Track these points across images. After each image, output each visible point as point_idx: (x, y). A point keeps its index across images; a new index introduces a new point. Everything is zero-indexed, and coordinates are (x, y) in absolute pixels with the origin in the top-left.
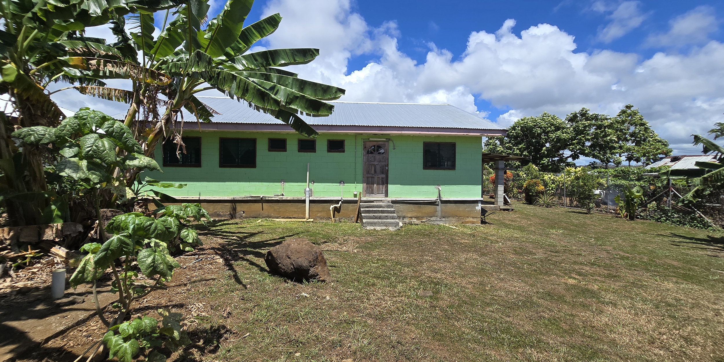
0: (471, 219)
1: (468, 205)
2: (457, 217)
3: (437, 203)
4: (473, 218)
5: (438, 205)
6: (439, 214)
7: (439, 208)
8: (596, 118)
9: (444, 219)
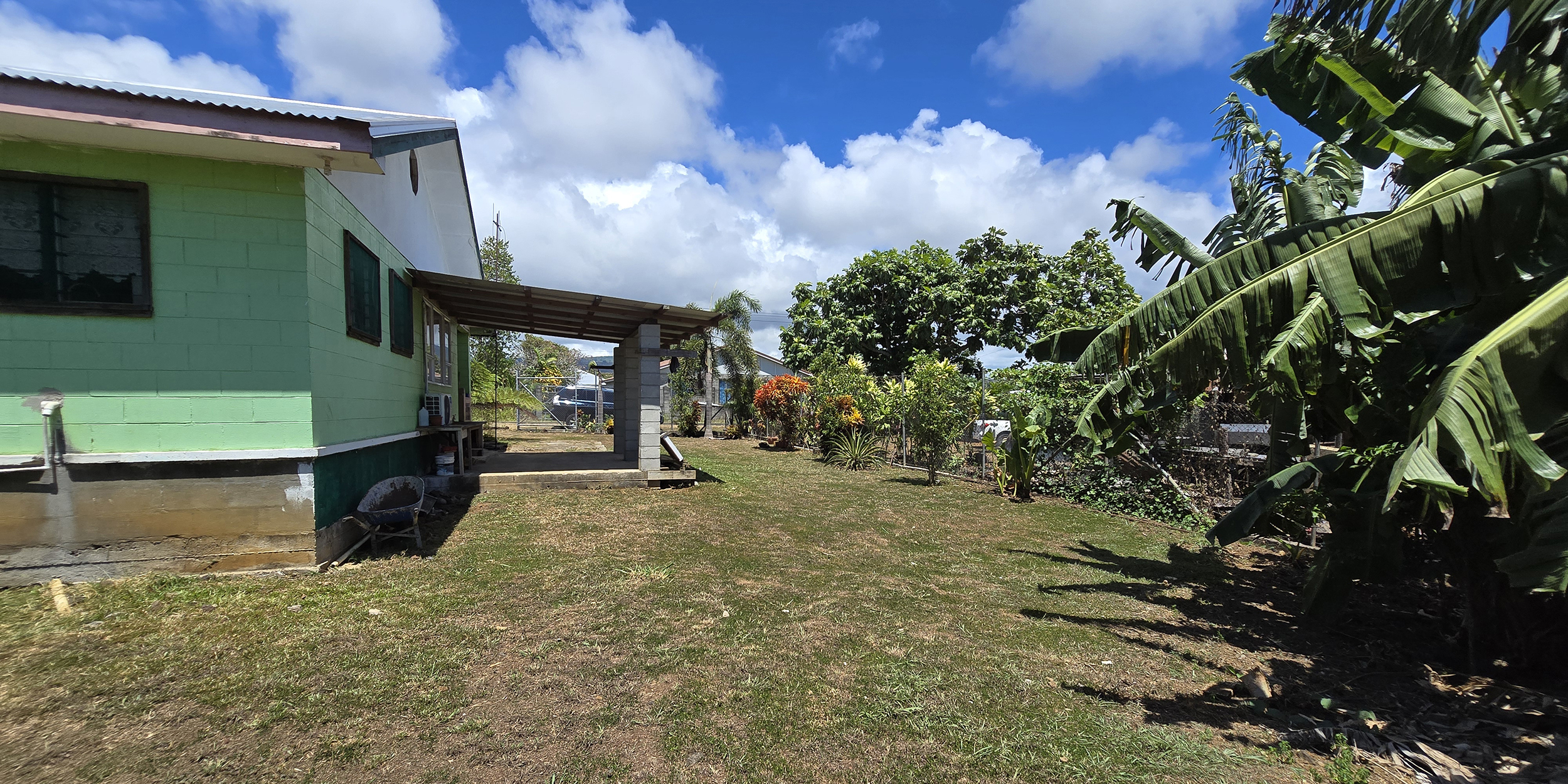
0: (264, 547)
1: (238, 481)
2: (179, 542)
3: (46, 480)
4: (272, 538)
5: (52, 489)
6: (67, 532)
7: (59, 504)
8: (1019, 254)
9: (96, 556)
